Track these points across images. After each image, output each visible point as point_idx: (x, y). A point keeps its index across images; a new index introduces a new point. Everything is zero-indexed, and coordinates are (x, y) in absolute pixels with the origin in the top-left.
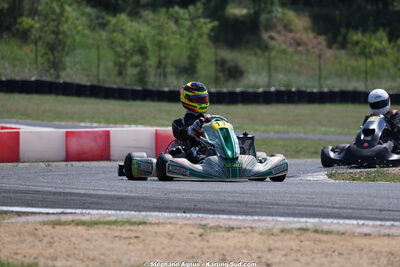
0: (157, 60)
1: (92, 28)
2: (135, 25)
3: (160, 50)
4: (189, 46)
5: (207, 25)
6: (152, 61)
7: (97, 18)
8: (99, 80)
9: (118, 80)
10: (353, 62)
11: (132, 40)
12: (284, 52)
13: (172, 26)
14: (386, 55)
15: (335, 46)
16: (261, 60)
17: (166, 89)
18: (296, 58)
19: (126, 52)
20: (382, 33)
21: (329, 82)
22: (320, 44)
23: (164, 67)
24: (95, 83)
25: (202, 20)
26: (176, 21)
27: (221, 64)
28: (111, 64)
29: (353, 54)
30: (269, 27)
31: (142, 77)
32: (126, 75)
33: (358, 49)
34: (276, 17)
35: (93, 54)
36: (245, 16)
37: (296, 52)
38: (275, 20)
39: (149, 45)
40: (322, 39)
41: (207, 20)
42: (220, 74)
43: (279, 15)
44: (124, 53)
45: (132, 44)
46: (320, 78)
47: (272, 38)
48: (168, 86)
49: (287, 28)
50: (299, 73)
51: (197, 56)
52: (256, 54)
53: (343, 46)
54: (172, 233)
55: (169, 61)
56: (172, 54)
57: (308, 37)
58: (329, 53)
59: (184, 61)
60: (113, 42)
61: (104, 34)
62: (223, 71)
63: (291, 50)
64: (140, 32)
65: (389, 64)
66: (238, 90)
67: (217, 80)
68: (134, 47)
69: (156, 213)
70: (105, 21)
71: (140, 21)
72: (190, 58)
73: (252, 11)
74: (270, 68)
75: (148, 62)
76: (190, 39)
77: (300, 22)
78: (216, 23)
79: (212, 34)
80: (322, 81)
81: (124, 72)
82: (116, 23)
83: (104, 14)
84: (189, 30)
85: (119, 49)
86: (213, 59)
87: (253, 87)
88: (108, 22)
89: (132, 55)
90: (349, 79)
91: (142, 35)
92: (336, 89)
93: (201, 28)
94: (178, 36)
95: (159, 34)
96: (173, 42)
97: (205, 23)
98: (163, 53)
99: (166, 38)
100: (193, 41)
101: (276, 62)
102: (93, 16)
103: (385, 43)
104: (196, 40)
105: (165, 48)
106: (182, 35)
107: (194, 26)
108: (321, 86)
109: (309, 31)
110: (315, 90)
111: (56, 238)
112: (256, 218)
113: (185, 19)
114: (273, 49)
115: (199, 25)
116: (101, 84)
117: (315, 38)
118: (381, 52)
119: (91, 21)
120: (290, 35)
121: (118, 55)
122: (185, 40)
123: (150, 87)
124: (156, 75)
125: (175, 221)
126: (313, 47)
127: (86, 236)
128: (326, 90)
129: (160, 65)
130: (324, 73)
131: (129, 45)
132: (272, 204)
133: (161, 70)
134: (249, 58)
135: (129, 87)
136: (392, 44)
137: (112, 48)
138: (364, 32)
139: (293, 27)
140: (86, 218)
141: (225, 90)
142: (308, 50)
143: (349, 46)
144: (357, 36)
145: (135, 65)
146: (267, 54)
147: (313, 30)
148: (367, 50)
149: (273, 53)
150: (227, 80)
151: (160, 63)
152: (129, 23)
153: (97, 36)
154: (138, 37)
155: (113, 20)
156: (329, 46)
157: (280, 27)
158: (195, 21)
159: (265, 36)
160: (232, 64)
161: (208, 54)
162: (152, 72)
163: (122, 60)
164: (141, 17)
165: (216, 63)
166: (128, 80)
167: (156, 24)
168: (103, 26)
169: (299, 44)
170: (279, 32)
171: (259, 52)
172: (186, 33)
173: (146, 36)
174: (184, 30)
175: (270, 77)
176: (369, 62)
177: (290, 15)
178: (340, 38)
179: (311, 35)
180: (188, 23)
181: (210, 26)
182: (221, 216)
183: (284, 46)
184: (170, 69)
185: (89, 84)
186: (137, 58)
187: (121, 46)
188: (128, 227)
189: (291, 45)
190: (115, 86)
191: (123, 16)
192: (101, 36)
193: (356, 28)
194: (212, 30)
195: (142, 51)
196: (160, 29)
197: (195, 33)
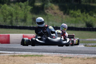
3: (16, 15)
6: (14, 18)
9: (4, 23)
10: (71, 19)
11: (8, 11)
12: (51, 16)
13: (19, 8)
14: (81, 17)
15: (66, 14)
18: (55, 17)
19: (7, 15)
20: (79, 11)
22: (61, 13)
23: (18, 20)
26: (21, 7)
27: (34, 19)
28: (2, 19)
30: (47, 9)
31: (11, 22)
33: (72, 15)
36: (40, 5)
37: (55, 16)
38: (48, 7)
39: (13, 13)
40: (62, 12)
41: (30, 6)
42: (33, 22)
43: (50, 5)
46: (62, 23)
47: (48, 12)
48: (19, 25)
49: (52, 9)
50: (56, 22)
51: (27, 16)
53: (68, 14)
55: (19, 18)
56: (19, 16)
57: (58, 12)
58: (64, 16)
59: (23, 18)
60: (3, 12)
63: (53, 15)
64: (11, 9)
65: (81, 20)
67: (32, 24)
71: (10, 6)
72: (25, 17)
73: (42, 4)
77: (55, 7)
78: (32, 7)
79: (31, 10)
81: (6, 21)
84: (24, 9)
85: (4, 14)
86: (32, 17)
89: (8, 16)
90: (70, 24)
93: (28, 8)
94: (21, 11)
95: (16, 10)
96: (20, 12)
97: (29, 7)
99: (18, 11)
100: (25, 12)
101: (49, 19)
103: (80, 13)
105: (18, 14)
106: (22, 10)
107: (26, 8)
113: (23, 6)
114: (48, 15)
115: (27, 8)
117: (60, 12)
118: (79, 16)
120: (53, 11)
121: (4, 16)
122: (23, 12)
126: (60, 15)
129: (17, 19)
131: (8, 13)
133: (16, 21)
136: (82, 14)
138: (74, 10)
139: (54, 9)
141: (35, 26)
142: (58, 15)
143: (70, 14)
144: (72, 11)
145: (9, 19)
147: (59, 10)
148: (75, 16)
154: (10, 11)
155: (3, 6)
156: (64, 14)
157: (50, 9)
158: (26, 7)
159: (46, 11)
161: (30, 16)
162: (14, 21)
163: (5, 17)
165: (32, 19)
166: (7, 23)
167: (15, 7)
169: (55, 13)
170: (50, 10)
171: (44, 16)
173: (12, 11)
174: (23, 9)
175: (48, 23)
176: (76, 19)
177: (53, 5)
178: (67, 12)
179: (59, 11)
183: (51, 14)
184: (19, 20)
186: (10, 17)
187: (5, 13)
189: (53, 14)
190: (4, 25)
191: (6, 5)
193: (72, 9)
194: (31, 9)
195: (11, 15)
196: (16, 9)
197: (26, 10)
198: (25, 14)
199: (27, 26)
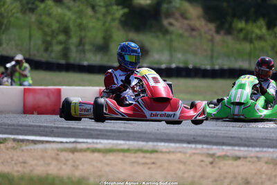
0: (79, 39)
1: (24, 12)
2: (59, 10)
3: (81, 31)
4: (104, 28)
5: (119, 12)
6: (74, 40)
7: (28, 3)
8: (30, 54)
9: (45, 55)
10: (238, 46)
11: (58, 22)
12: (181, 36)
13: (89, 11)
14: (265, 41)
15: (222, 32)
16: (163, 42)
17: (86, 63)
18: (191, 41)
19: (53, 32)
20: (261, 22)
21: (220, 61)
22: (210, 30)
23: (84, 45)
25: (115, 7)
26: (93, 8)
28: (39, 42)
29: (238, 39)
30: (169, 15)
31: (65, 53)
33: (242, 36)
34: (174, 7)
35: (25, 33)
36: (149, 5)
37: (192, 36)
38: (173, 9)
39: (72, 26)
40: (212, 26)
41: (120, 7)
43: (178, 5)
44: (50, 33)
45: (57, 25)
46: (212, 57)
47: (171, 24)
48: (87, 61)
49: (184, 16)
50: (195, 54)
51: (110, 37)
52: (157, 37)
53: (229, 32)
55: (87, 40)
56: (89, 35)
57: (201, 24)
58: (218, 38)
59: (99, 40)
60: (41, 23)
61: (33, 17)
63: (186, 34)
64: (65, 15)
65: (268, 48)
66: (145, 65)
68: (59, 28)
70: (34, 6)
71: (63, 7)
72: (104, 38)
74: (171, 49)
75: (71, 41)
76: (105, 22)
77: (194, 12)
78: (126, 10)
79: (123, 19)
80: (214, 61)
81: (50, 49)
82: (45, 8)
84: (104, 15)
85: (46, 29)
86: (125, 40)
87: (157, 63)
88: (37, 7)
89: (57, 34)
90: (236, 60)
91: (66, 18)
92: (226, 67)
93: (113, 14)
94: (94, 20)
95: (80, 17)
96: (91, 25)
97: (117, 10)
98: (83, 34)
99: (85, 22)
100: (107, 25)
101: (175, 44)
102: (24, 2)
103: (264, 30)
104: (110, 24)
105: (85, 29)
106: (98, 19)
107: (108, 12)
108: (213, 64)
109: (202, 19)
110: (208, 67)
113: (100, 6)
114: (172, 33)
115: (112, 12)
116: (32, 58)
117: (206, 25)
118: (260, 38)
119: (23, 6)
120: (186, 22)
121: (45, 34)
122: (100, 23)
123: (72, 61)
124: (77, 51)
126: (205, 33)
128: (217, 67)
129: (81, 43)
130: (215, 54)
131: (55, 26)
133: (81, 48)
134: (152, 40)
136: (270, 32)
138: (247, 21)
139: (188, 15)
142: (200, 35)
143: (234, 32)
144: (241, 24)
145: (60, 43)
146: (168, 37)
147: (205, 18)
148: (249, 36)
149: (174, 37)
151: (81, 41)
153: (27, 18)
154: (63, 19)
155: (42, 6)
156: (218, 32)
157: (177, 15)
158: (110, 8)
159: (165, 22)
162: (73, 49)
163: (49, 39)
164: (63, 4)
166: (53, 55)
167: (76, 9)
168: (32, 10)
169: (193, 30)
170: (177, 20)
171: (160, 35)
172: (101, 18)
173: (69, 19)
174: (100, 16)
175: (171, 56)
176: (252, 46)
177: (187, 6)
178: (226, 26)
179: (203, 22)
180: (103, 10)
181: (121, 12)
183: (181, 31)
184: (87, 47)
186: (62, 37)
187: (48, 26)
189: (186, 30)
190: (43, 60)
191: (50, 2)
192: (30, 18)
193: (240, 18)
194: (124, 15)
195: (66, 31)
196: (80, 14)
197: (109, 18)
198: (106, 31)
199: (110, 64)
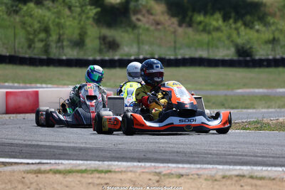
0: (58, 37)
1: (9, 14)
2: (40, 11)
3: (59, 29)
4: (79, 26)
5: (93, 11)
6: (54, 37)
7: (12, 6)
8: (15, 52)
9: (29, 51)
10: (198, 37)
11: (39, 22)
12: (148, 30)
13: (67, 12)
14: (222, 32)
15: (184, 25)
16: (132, 36)
17: (64, 58)
18: (157, 34)
19: (35, 31)
20: (218, 15)
21: (182, 51)
22: (173, 23)
23: (62, 42)
24: (13, 53)
25: (89, 7)
26: (70, 8)
27: (103, 39)
28: (23, 40)
29: (197, 31)
30: (137, 12)
31: (46, 49)
32: (34, 48)
33: (201, 27)
34: (141, 4)
35: (10, 32)
36: (119, 4)
37: (157, 30)
38: (140, 7)
39: (51, 26)
40: (175, 20)
41: (93, 7)
42: (103, 47)
43: (144, 3)
44: (32, 32)
45: (39, 25)
46: (175, 48)
47: (139, 20)
48: (65, 55)
49: (149, 12)
50: (160, 46)
51: (86, 33)
52: (127, 31)
53: (190, 25)
54: (134, 179)
55: (65, 37)
56: (67, 32)
57: (165, 19)
58: (180, 30)
59: (76, 36)
60: (24, 23)
61: (18, 19)
62: (105, 44)
63: (152, 28)
64: (45, 16)
65: (224, 38)
66: (116, 58)
67: (100, 51)
68: (40, 27)
69: (116, 163)
70: (18, 9)
71: (43, 8)
72: (80, 35)
74: (139, 42)
75: (51, 38)
76: (80, 20)
77: (159, 9)
78: (99, 9)
79: (96, 17)
80: (177, 51)
81: (33, 46)
82: (27, 10)
83: (17, 3)
84: (80, 15)
85: (29, 29)
86: (98, 35)
87: (127, 55)
88: (20, 9)
89: (39, 33)
90: (196, 49)
91: (46, 19)
92: (187, 57)
93: (88, 13)
94: (71, 19)
95: (59, 18)
96: (68, 23)
97: (91, 10)
98: (61, 32)
99: (63, 21)
100: (82, 23)
101: (143, 37)
102: (9, 5)
103: (220, 22)
104: (85, 22)
105: (63, 28)
106: (74, 18)
107: (83, 11)
108: (176, 55)
109: (166, 14)
110: (172, 57)
111: (41, 185)
112: (199, 166)
113: (76, 7)
114: (139, 27)
115: (86, 11)
116: (17, 54)
117: (169, 19)
118: (217, 29)
119: (8, 8)
120: (152, 17)
121: (28, 33)
122: (76, 22)
123: (52, 56)
124: (56, 47)
125: (134, 169)
126: (169, 26)
127: (65, 183)
128: (179, 57)
129: (59, 40)
130: (178, 45)
131: (37, 26)
132: (205, 154)
133: (59, 44)
134: (123, 34)
135: (37, 57)
136: (225, 24)
137: (24, 28)
138: (205, 14)
139: (153, 12)
140: (60, 167)
141: (107, 58)
142: (165, 28)
143: (195, 25)
144: (200, 18)
145: (42, 41)
146: (136, 31)
147: (168, 14)
148: (207, 28)
149: (141, 31)
150: (108, 51)
151: (59, 38)
152: (36, 10)
153: (12, 19)
154: (44, 20)
155: (25, 8)
156: (180, 25)
157: (144, 11)
158: (84, 8)
159: (134, 18)
160: (111, 39)
161: (94, 32)
162: (53, 45)
163: (31, 37)
164: (43, 5)
165: (100, 38)
166: (36, 51)
167: (55, 10)
168: (16, 12)
169: (158, 24)
170: (144, 16)
171: (130, 30)
172: (77, 16)
173: (49, 20)
175: (139, 48)
176: (210, 37)
177: (152, 3)
178: (188, 19)
179: (167, 17)
180: (78, 10)
181: (94, 11)
182: (170, 165)
183: (147, 26)
184: (65, 43)
185: (8, 54)
186: (43, 35)
187: (30, 26)
188: (97, 175)
189: (152, 25)
190: (27, 56)
191: (32, 5)
192: (15, 19)
193: (199, 12)
194: (96, 14)
195: (46, 30)
196: (59, 14)
197: (84, 17)
198: (81, 28)
199: (85, 57)
